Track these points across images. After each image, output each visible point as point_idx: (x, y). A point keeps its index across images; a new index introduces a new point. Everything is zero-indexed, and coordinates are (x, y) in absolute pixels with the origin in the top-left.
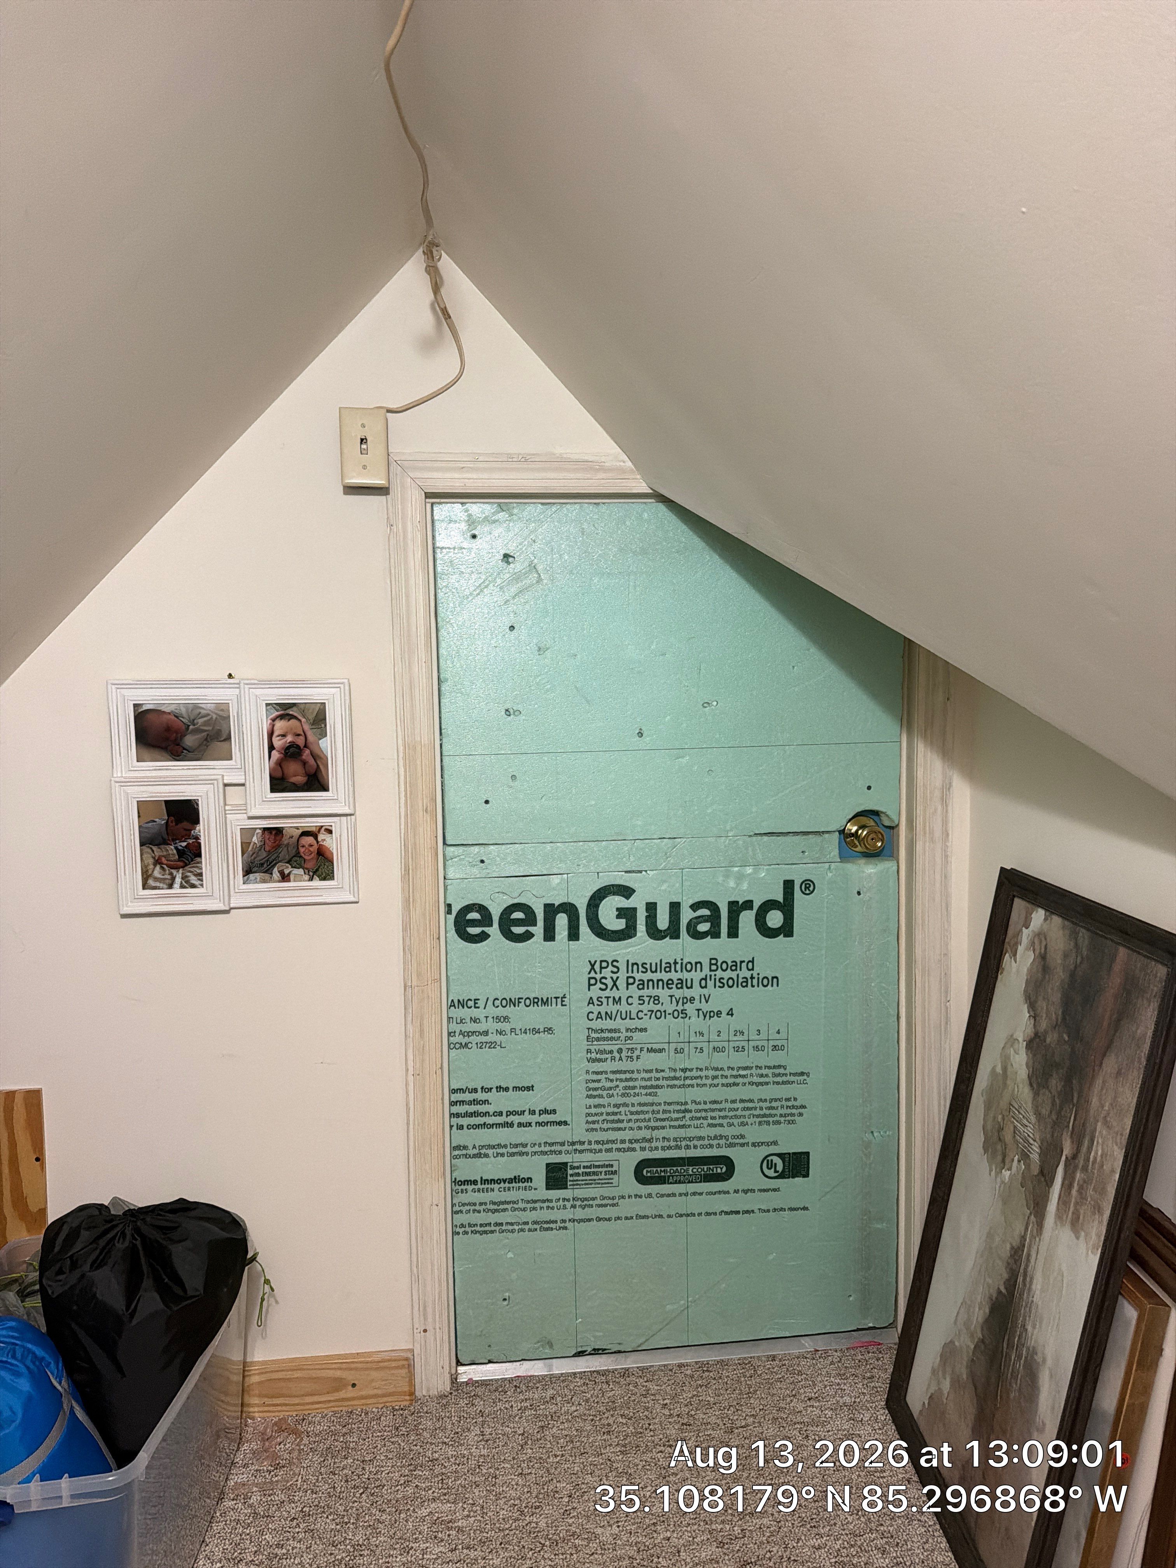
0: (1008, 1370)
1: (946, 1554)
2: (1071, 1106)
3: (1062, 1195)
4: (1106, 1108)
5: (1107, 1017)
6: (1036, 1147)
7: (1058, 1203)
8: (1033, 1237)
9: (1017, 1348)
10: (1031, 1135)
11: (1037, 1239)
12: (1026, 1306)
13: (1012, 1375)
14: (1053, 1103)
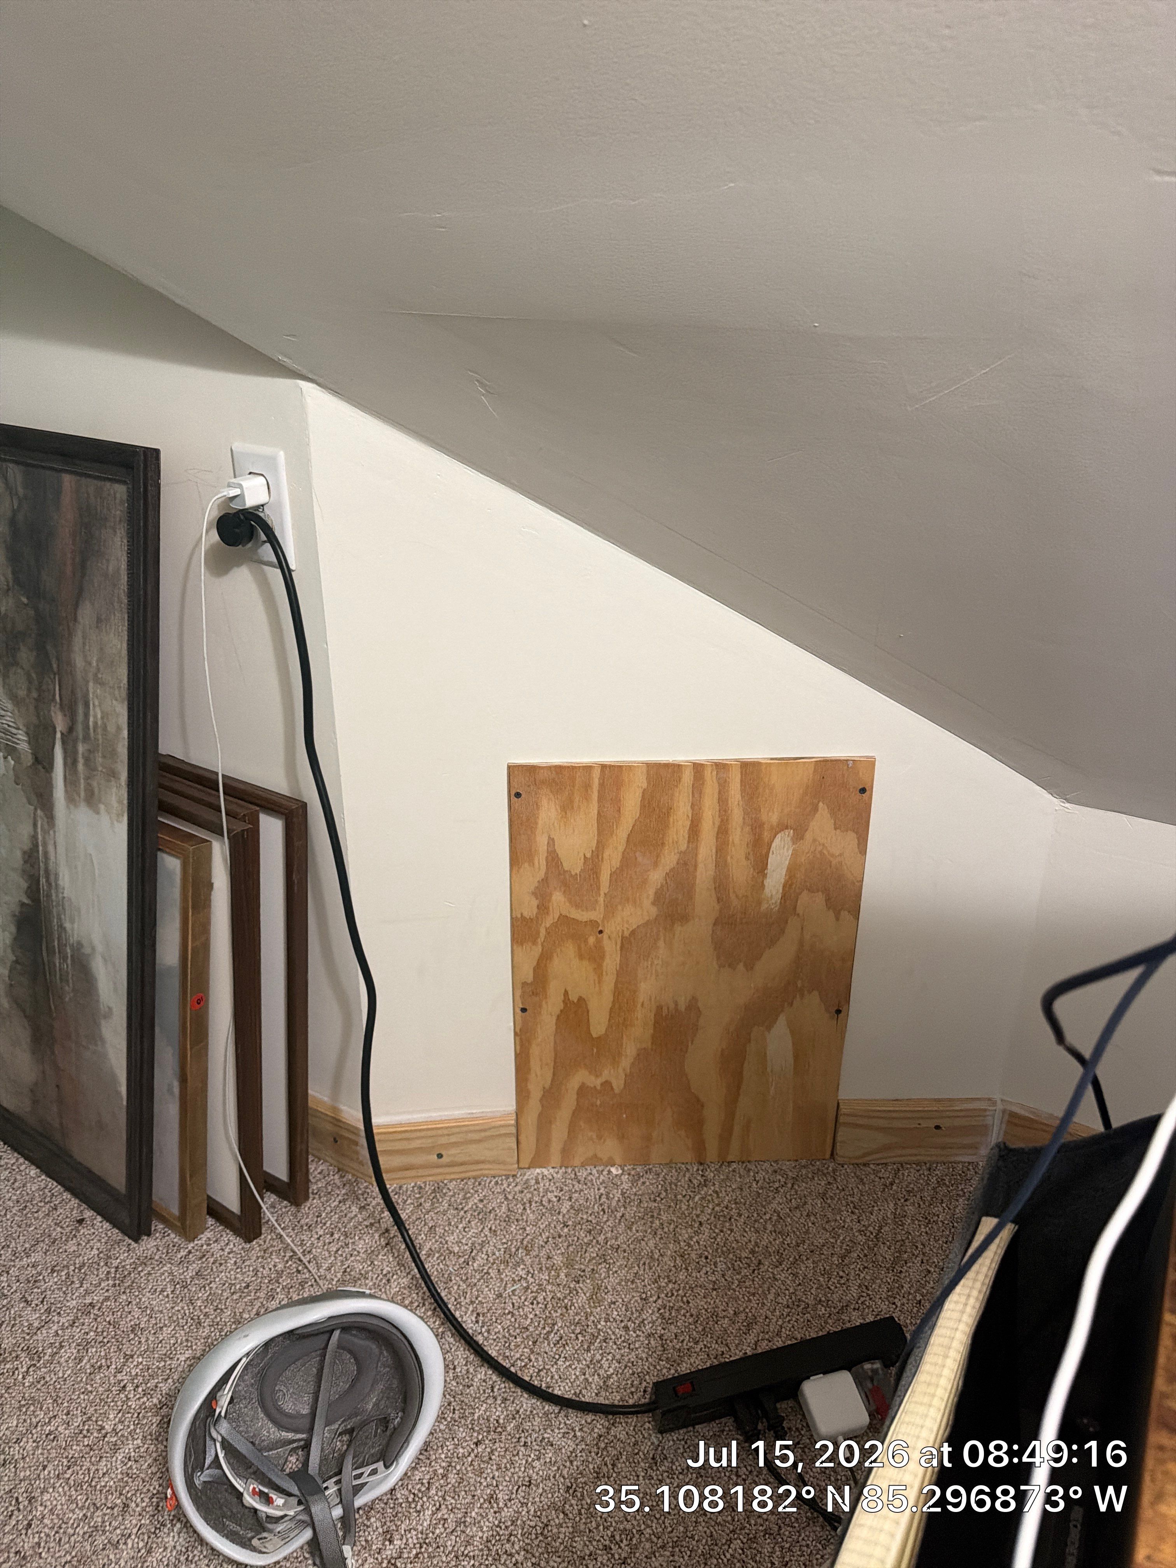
0: (55, 976)
1: (40, 1179)
2: (52, 676)
3: (68, 777)
4: (94, 664)
5: (69, 562)
6: (22, 736)
7: (65, 786)
8: (45, 832)
9: (59, 952)
10: (11, 724)
11: (51, 832)
12: (58, 905)
13: (61, 979)
14: (30, 681)
